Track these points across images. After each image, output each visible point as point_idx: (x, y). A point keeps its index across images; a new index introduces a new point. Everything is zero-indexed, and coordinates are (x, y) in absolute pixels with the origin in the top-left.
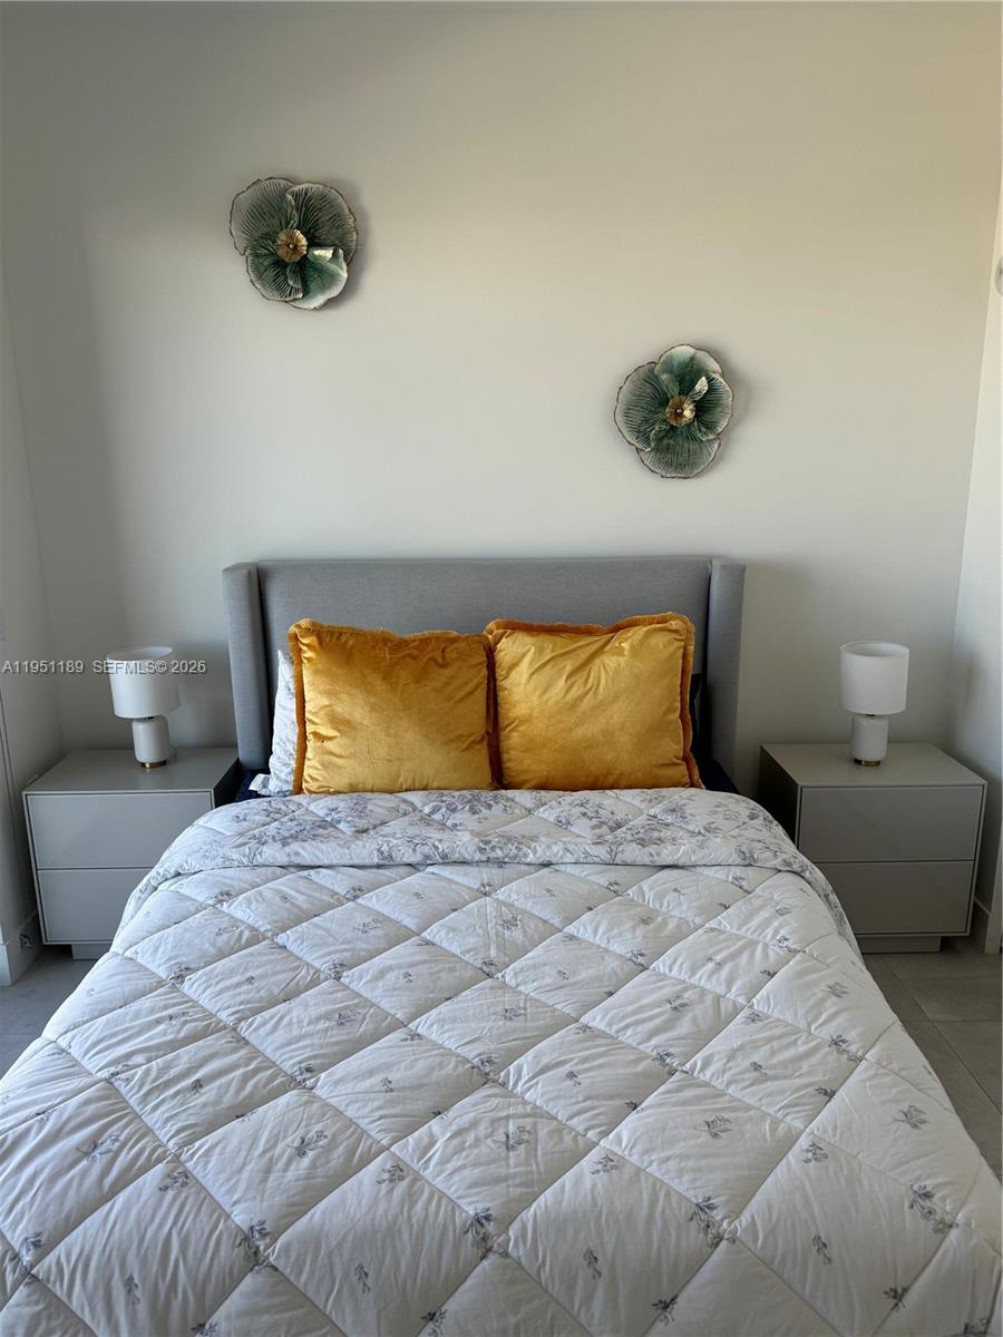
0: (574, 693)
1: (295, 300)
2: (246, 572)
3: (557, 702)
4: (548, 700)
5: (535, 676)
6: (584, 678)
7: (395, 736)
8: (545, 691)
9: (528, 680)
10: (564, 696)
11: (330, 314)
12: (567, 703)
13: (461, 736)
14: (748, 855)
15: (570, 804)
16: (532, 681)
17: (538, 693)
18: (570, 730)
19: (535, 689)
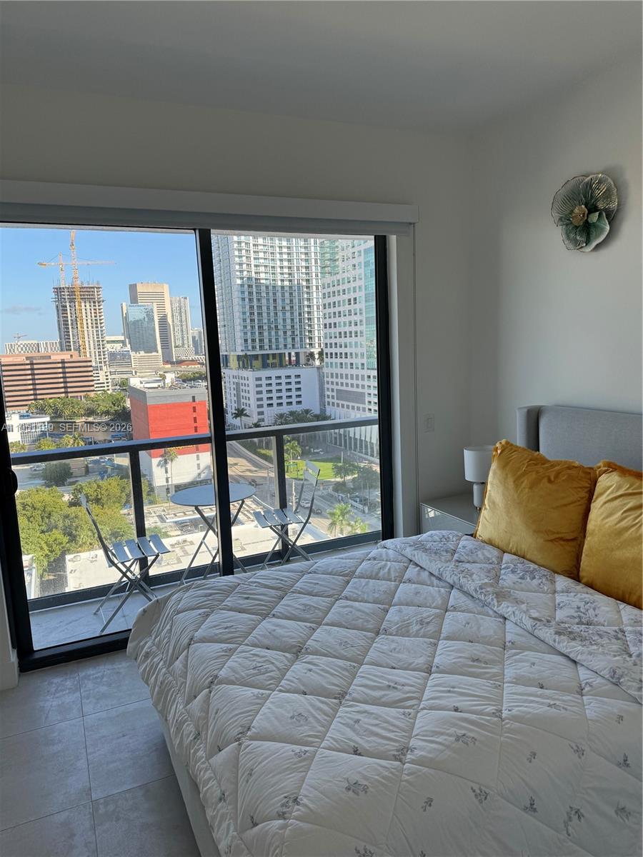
0: (623, 524)
1: (582, 247)
2: (526, 410)
3: (610, 527)
4: (607, 523)
5: (607, 505)
6: (636, 515)
7: (511, 517)
8: (608, 517)
9: (602, 506)
10: (616, 524)
11: (594, 254)
12: (616, 529)
13: (549, 531)
14: (616, 676)
15: (581, 599)
16: (603, 508)
17: (603, 516)
18: (612, 550)
19: (602, 513)
